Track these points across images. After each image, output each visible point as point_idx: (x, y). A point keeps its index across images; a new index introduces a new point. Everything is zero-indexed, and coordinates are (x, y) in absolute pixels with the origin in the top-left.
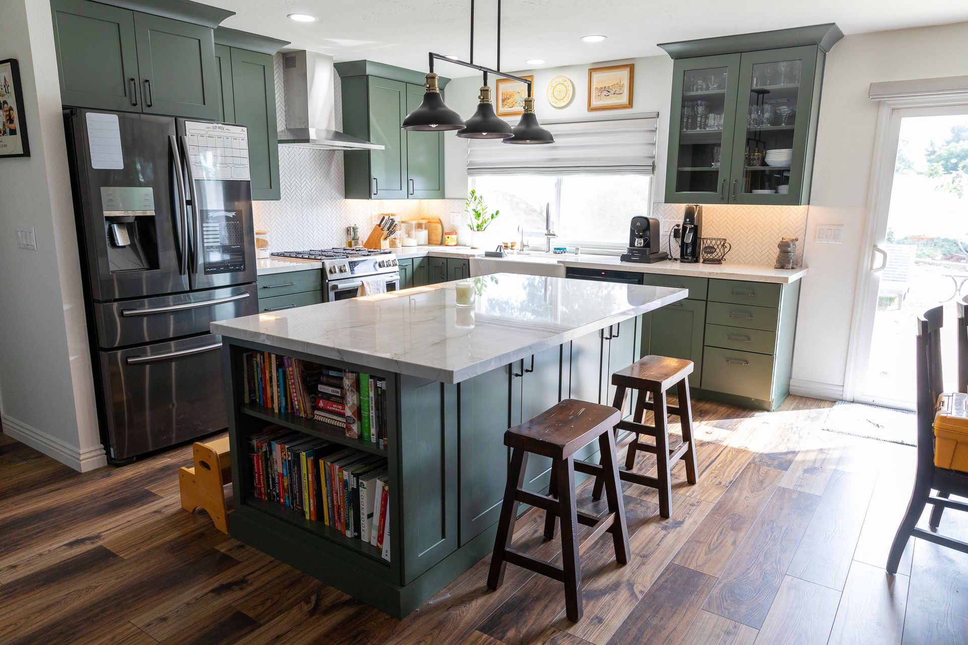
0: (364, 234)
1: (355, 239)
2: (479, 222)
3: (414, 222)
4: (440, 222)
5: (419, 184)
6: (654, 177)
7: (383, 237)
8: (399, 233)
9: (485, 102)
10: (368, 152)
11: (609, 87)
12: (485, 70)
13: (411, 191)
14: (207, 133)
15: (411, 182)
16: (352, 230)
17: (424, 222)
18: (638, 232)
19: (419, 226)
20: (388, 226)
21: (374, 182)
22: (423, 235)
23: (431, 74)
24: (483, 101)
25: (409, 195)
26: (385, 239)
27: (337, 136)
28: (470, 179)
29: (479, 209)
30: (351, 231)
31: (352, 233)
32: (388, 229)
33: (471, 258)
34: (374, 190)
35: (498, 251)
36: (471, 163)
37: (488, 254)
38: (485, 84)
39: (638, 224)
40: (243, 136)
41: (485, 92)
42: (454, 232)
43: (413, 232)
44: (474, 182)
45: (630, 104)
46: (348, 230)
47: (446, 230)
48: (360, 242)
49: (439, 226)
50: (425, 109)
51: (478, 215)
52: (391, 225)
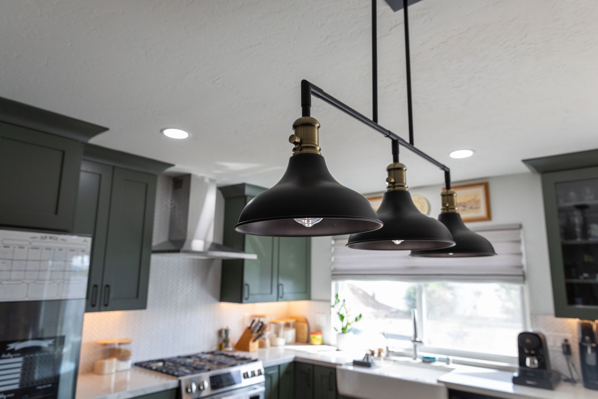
0: (235, 336)
1: (226, 341)
2: (345, 325)
3: (283, 323)
4: (306, 321)
5: (288, 287)
6: (526, 287)
7: (252, 339)
8: (268, 334)
9: (397, 188)
10: (242, 261)
11: (464, 203)
12: (395, 139)
13: (281, 294)
14: (30, 243)
15: (281, 287)
16: (223, 332)
17: (291, 321)
18: (530, 349)
19: (287, 325)
20: (258, 328)
21: (246, 288)
22: (291, 334)
23: (304, 118)
24: (394, 187)
25: (279, 298)
26: (254, 341)
27: (215, 247)
28: (333, 284)
29: (343, 312)
30: (223, 335)
31: (224, 335)
32: (258, 331)
33: (338, 367)
34: (246, 295)
35: (365, 360)
36: (335, 270)
37: (356, 363)
38: (396, 159)
39: (528, 341)
40: (84, 247)
41: (397, 172)
42: (319, 331)
43: (282, 332)
44: (337, 286)
45: (489, 217)
46: (220, 333)
47: (312, 330)
48: (230, 344)
49: (305, 326)
50: (289, 185)
51: (342, 317)
52: (261, 327)
